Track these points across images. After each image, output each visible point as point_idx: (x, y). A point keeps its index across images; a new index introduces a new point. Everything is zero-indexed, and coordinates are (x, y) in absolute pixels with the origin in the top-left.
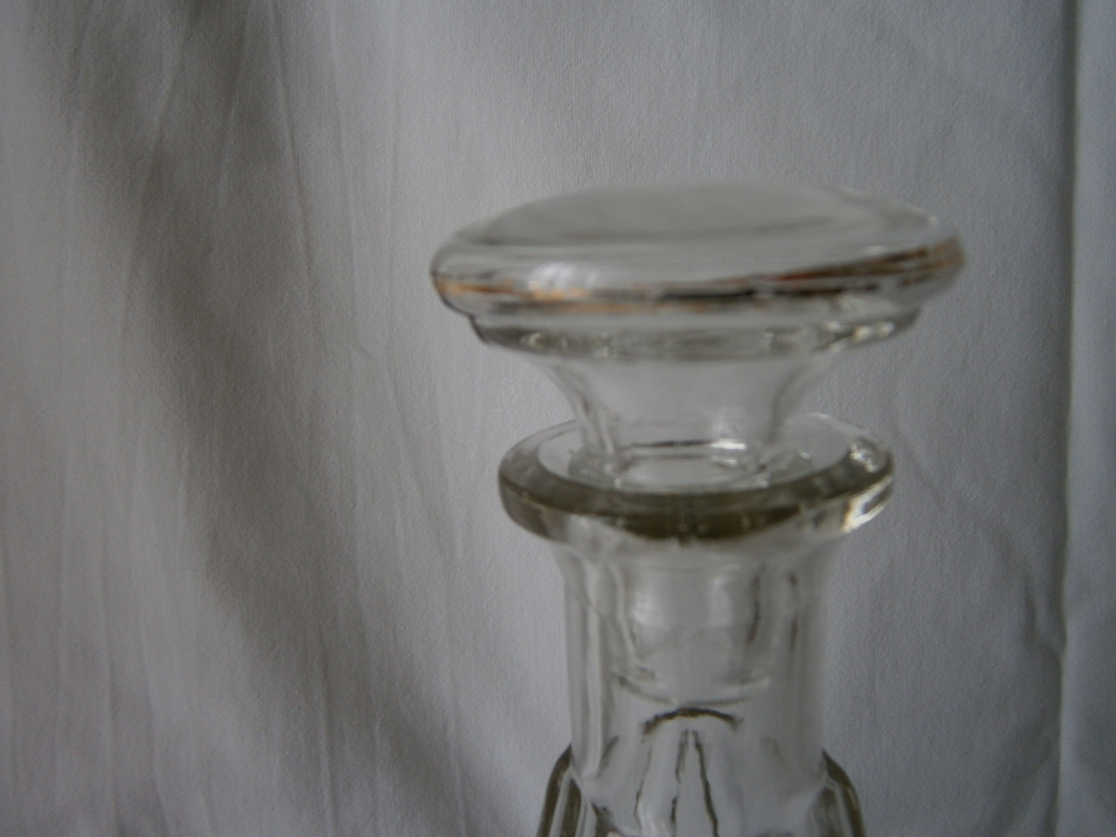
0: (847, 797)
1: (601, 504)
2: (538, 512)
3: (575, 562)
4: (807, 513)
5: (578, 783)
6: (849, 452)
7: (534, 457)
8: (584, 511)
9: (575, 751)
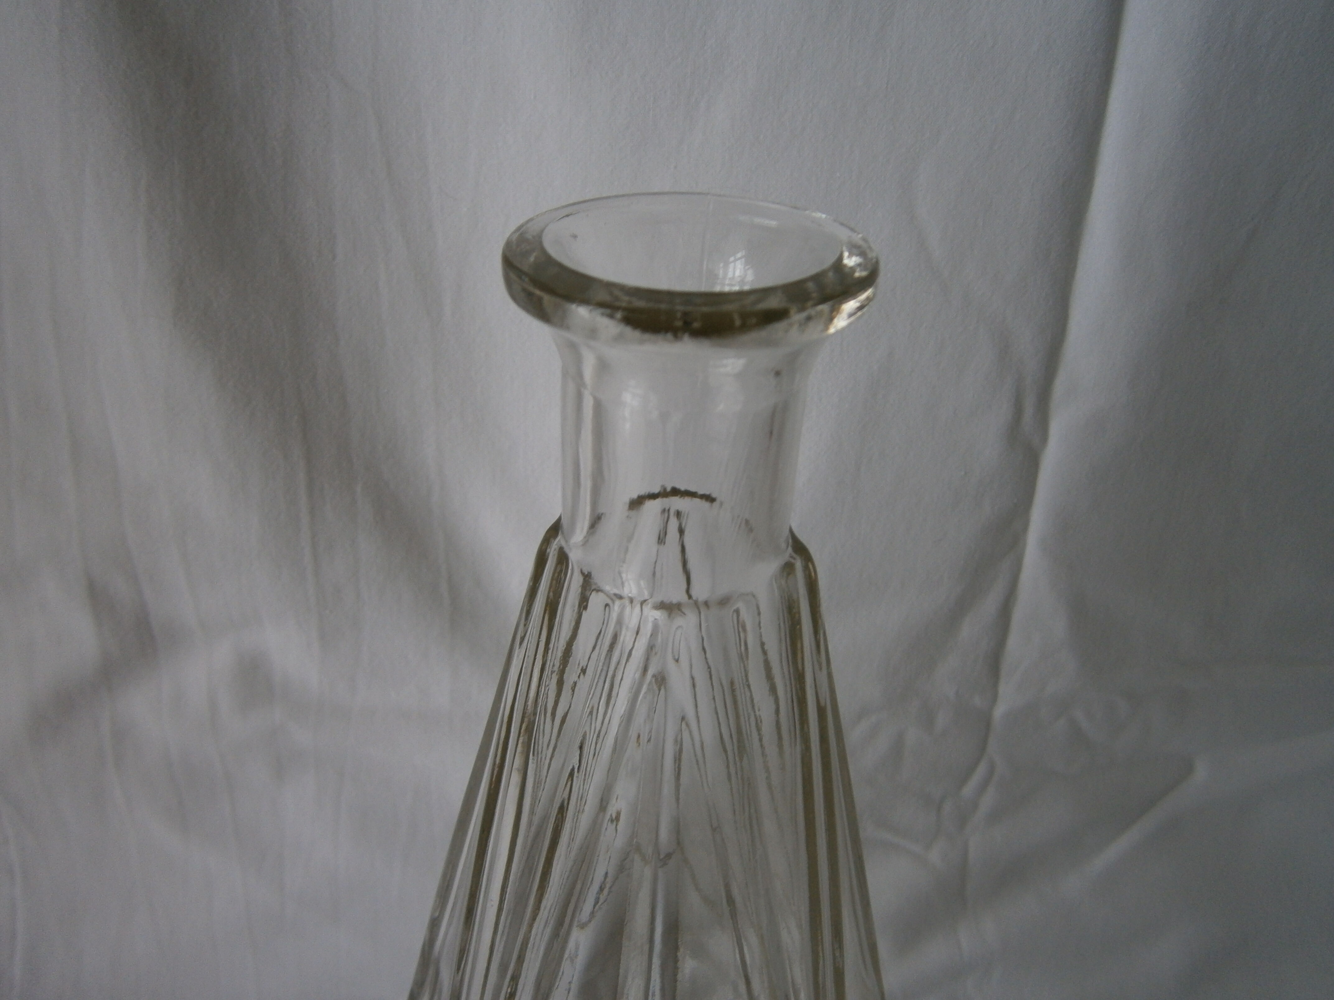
0: (806, 568)
1: (603, 296)
2: (540, 299)
3: (573, 346)
4: (797, 317)
5: (566, 550)
6: (841, 258)
7: (537, 243)
8: (585, 301)
9: (564, 522)
